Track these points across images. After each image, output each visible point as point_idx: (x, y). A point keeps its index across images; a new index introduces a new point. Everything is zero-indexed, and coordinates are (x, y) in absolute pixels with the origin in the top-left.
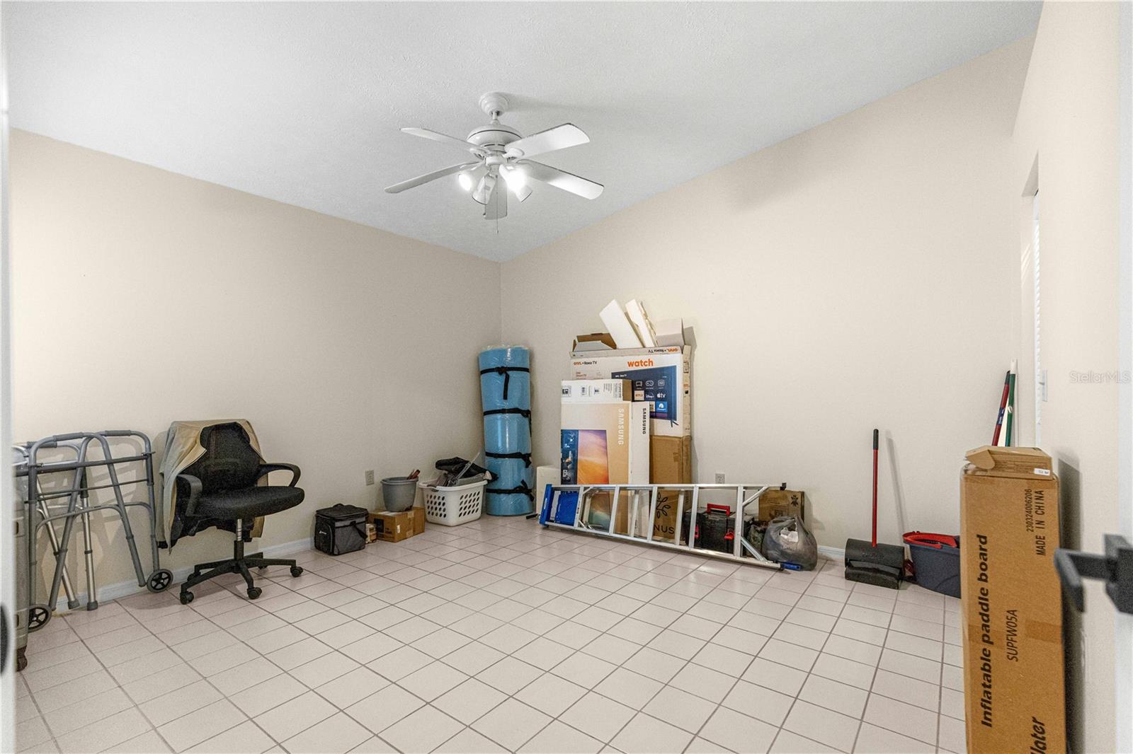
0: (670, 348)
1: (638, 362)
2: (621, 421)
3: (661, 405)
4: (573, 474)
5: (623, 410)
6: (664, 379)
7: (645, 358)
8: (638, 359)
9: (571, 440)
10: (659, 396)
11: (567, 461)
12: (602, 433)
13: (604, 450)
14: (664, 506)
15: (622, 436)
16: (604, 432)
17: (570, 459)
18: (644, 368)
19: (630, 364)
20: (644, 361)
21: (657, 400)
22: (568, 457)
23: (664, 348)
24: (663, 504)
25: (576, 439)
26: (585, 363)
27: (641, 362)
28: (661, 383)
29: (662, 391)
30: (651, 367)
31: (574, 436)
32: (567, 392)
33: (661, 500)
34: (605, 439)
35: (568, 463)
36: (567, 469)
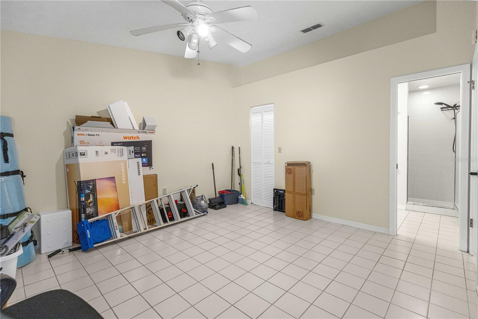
0: (150, 131)
1: (130, 137)
2: (123, 170)
3: (144, 160)
4: (94, 209)
5: (123, 164)
6: (145, 146)
7: (135, 135)
8: (131, 135)
9: (91, 187)
10: (143, 155)
11: (89, 201)
12: (112, 179)
13: (115, 188)
14: (149, 210)
15: (125, 178)
16: (114, 178)
17: (91, 199)
18: (134, 140)
19: (125, 138)
20: (134, 136)
21: (142, 157)
22: (89, 198)
23: (147, 131)
24: (148, 209)
25: (94, 186)
26: (89, 135)
27: (132, 137)
28: (144, 149)
29: (144, 153)
30: (138, 140)
31: (93, 184)
32: (84, 155)
33: (147, 207)
34: (115, 182)
35: (90, 203)
36: (90, 207)
